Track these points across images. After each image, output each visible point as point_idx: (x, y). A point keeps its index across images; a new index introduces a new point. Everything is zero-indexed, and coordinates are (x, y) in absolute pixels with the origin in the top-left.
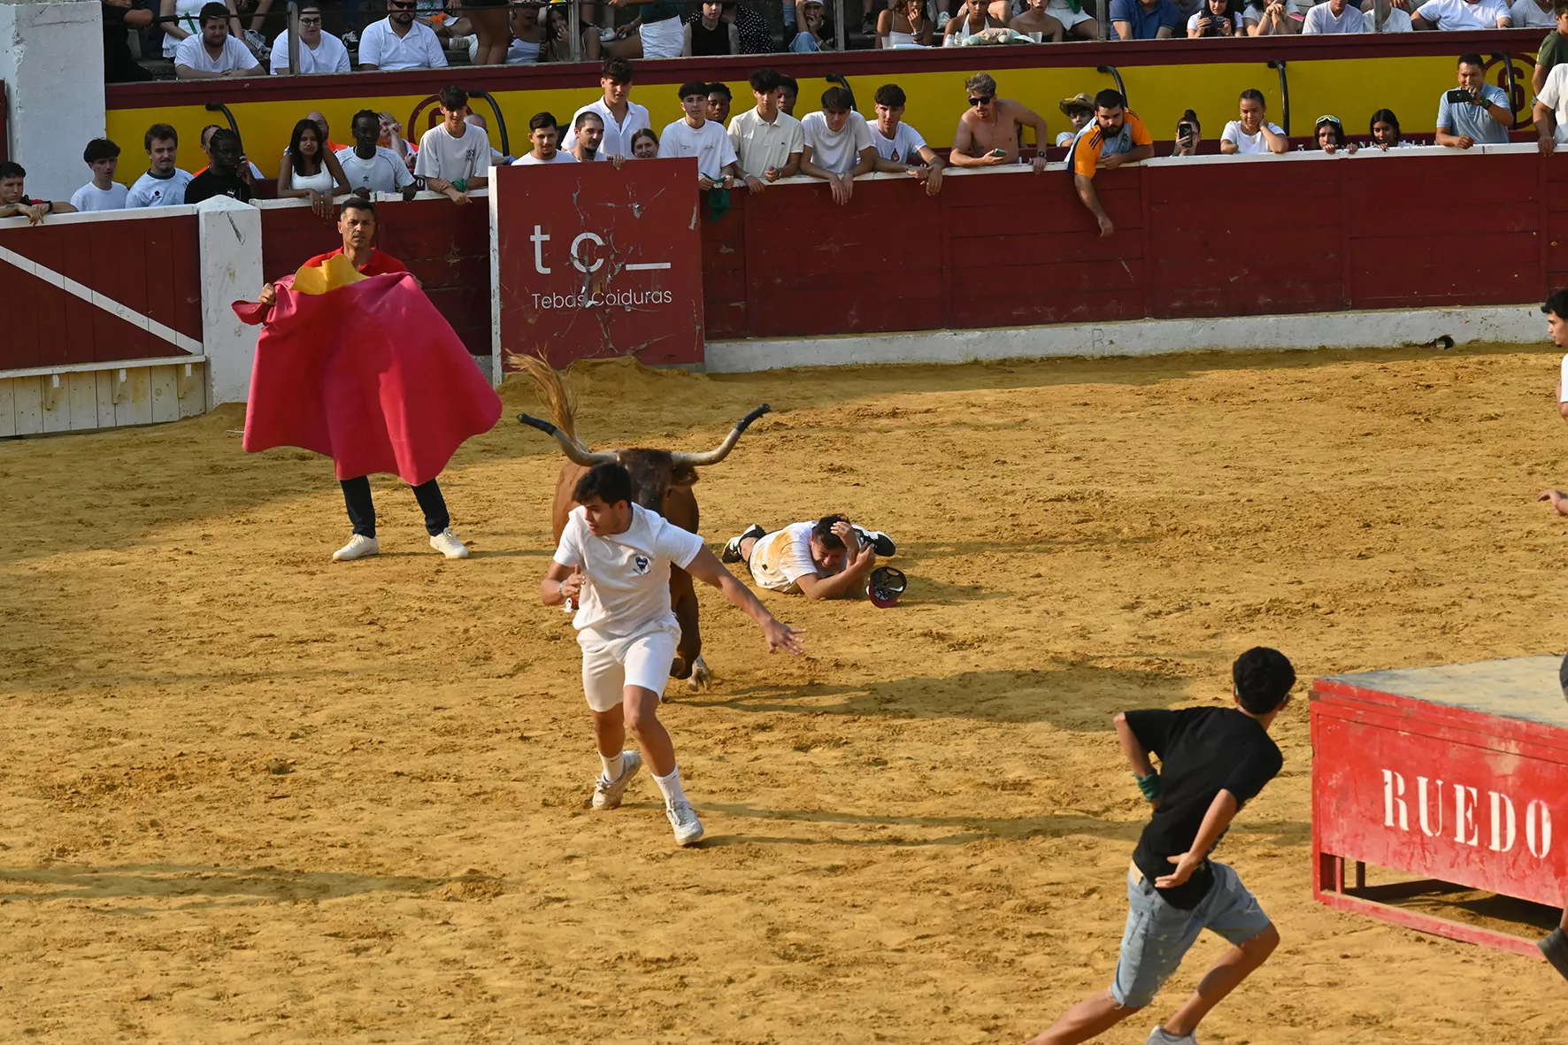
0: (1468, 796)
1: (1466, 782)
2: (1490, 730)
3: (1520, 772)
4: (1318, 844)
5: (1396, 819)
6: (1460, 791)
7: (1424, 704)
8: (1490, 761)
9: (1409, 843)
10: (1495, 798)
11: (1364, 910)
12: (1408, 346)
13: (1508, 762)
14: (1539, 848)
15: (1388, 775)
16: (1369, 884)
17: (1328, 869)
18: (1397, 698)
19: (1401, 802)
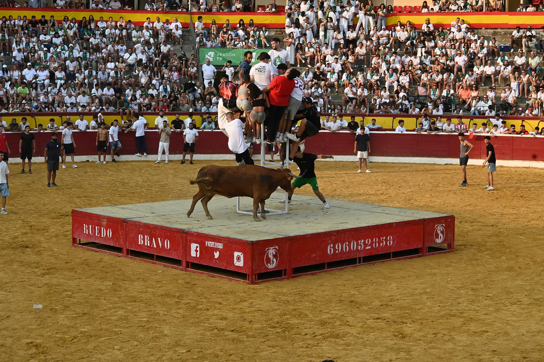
0: (98, 228)
1: (97, 226)
2: (101, 217)
3: (106, 224)
4: (73, 236)
5: (86, 232)
6: (97, 227)
7: (90, 213)
8: (102, 222)
9: (88, 236)
10: (102, 228)
11: (80, 247)
12: (82, 162)
13: (105, 223)
14: (110, 236)
15: (85, 225)
16: (81, 242)
17: (74, 240)
18: (86, 213)
19: (87, 229)
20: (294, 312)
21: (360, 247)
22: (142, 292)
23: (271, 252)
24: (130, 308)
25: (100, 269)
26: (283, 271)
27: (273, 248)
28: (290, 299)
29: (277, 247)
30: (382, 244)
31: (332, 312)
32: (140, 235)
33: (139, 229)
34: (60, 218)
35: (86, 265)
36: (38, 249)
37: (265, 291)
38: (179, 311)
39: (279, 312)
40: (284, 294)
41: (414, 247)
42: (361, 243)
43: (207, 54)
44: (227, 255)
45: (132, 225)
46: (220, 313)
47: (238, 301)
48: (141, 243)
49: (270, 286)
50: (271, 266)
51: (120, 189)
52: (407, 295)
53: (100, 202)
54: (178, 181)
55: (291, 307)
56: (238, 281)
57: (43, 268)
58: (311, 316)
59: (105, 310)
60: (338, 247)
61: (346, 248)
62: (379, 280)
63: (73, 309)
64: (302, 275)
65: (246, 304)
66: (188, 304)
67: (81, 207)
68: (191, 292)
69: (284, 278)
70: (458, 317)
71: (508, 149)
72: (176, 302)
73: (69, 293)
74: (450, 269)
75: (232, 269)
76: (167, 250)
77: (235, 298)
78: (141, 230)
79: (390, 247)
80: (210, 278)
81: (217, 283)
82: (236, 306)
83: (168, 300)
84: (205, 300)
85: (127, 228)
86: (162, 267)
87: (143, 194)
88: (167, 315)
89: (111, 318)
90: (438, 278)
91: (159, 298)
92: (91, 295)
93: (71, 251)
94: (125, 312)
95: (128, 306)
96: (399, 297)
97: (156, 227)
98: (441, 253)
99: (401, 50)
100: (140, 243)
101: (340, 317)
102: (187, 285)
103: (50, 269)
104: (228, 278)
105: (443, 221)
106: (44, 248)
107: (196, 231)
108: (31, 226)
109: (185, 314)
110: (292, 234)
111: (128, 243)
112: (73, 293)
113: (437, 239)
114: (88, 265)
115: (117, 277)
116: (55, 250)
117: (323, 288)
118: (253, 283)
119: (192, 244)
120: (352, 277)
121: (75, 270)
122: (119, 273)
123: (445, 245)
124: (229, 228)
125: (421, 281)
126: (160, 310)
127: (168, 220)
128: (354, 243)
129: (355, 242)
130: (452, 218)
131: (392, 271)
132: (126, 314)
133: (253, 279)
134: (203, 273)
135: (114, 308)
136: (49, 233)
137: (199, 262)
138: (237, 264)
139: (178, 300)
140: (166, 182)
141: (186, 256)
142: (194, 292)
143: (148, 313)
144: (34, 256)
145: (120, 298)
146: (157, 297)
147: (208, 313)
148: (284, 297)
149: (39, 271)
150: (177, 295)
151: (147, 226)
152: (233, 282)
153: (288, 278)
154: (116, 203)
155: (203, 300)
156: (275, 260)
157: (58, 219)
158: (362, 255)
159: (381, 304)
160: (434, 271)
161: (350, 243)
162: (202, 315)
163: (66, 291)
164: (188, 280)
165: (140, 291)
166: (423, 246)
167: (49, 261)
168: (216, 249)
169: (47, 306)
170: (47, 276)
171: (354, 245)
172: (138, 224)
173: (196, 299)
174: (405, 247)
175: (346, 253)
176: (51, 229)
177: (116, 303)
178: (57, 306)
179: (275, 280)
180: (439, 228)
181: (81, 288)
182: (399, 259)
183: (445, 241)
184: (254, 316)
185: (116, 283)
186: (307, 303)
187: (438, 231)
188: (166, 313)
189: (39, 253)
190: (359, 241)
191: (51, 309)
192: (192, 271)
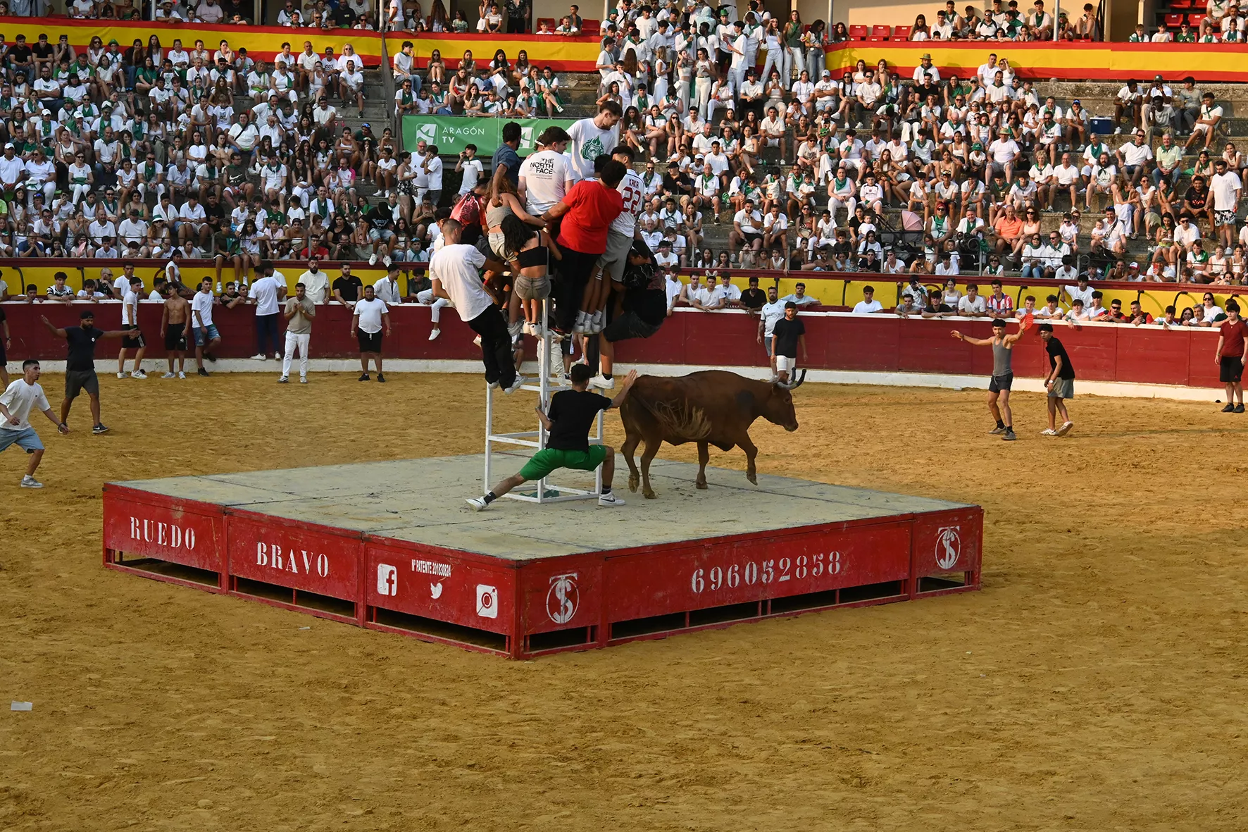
0: (163, 526)
2: (172, 502)
3: (183, 518)
4: (105, 544)
5: (135, 535)
6: (160, 525)
7: (147, 493)
8: (172, 513)
9: (141, 545)
10: (174, 527)
11: (122, 570)
13: (179, 515)
14: (190, 546)
15: (132, 519)
16: (124, 559)
17: (108, 554)
18: (136, 490)
19: (137, 529)
20: (613, 725)
21: (765, 577)
22: (263, 676)
23: (563, 585)
24: (234, 711)
25: (167, 620)
26: (589, 630)
27: (567, 578)
28: (603, 694)
29: (575, 575)
30: (815, 570)
31: (699, 725)
32: (259, 545)
33: (258, 529)
34: (77, 503)
35: (135, 611)
36: (24, 574)
37: (547, 675)
38: (348, 719)
39: (577, 724)
40: (589, 684)
41: (890, 579)
42: (767, 567)
43: (419, 128)
44: (460, 590)
45: (241, 520)
46: (444, 726)
47: (483, 697)
48: (262, 562)
49: (559, 665)
50: (561, 619)
51: (216, 438)
52: (871, 688)
53: (169, 465)
54: (350, 421)
55: (606, 713)
56: (486, 651)
57: (35, 617)
58: (651, 733)
59: (177, 716)
60: (716, 577)
61: (733, 578)
62: (809, 652)
63: (104, 713)
64: (633, 639)
65: (501, 704)
66: (369, 705)
67: (128, 477)
68: (376, 676)
69: (592, 647)
70: (988, 739)
71: (1105, 355)
72: (342, 699)
73: (93, 676)
74: (970, 629)
75: (471, 624)
76: (321, 579)
77: (478, 692)
78: (263, 531)
79: (835, 577)
80: (419, 643)
81: (437, 656)
82: (479, 711)
83: (321, 693)
84: (409, 696)
85: (230, 528)
86: (309, 617)
87: (269, 450)
88: (321, 728)
89: (189, 734)
90: (943, 650)
91: (303, 690)
92: (144, 681)
93: (99, 579)
94: (224, 722)
95: (230, 706)
96: (853, 693)
97: (297, 526)
98: (949, 592)
99: (864, 127)
100: (259, 563)
101: (718, 737)
102: (368, 661)
103: (51, 620)
104: (461, 645)
105: (956, 519)
106: (37, 570)
107: (390, 536)
108: (9, 520)
109: (363, 726)
110: (610, 546)
111: (231, 561)
112: (103, 677)
113: (942, 561)
114: (139, 611)
115: (206, 639)
116: (65, 575)
117: (681, 670)
118: (518, 657)
119: (379, 567)
120: (746, 646)
121: (109, 623)
122: (210, 630)
123: (960, 576)
124: (465, 530)
125: (904, 655)
126: (305, 716)
127: (324, 511)
128: (751, 566)
129: (754, 565)
130: (977, 512)
131: (838, 632)
132: (225, 726)
133: (519, 648)
134: (405, 633)
135: (197, 711)
136: (50, 537)
137: (397, 606)
138: (483, 612)
139: (347, 695)
140: (322, 423)
141: (366, 593)
142: (384, 676)
143: (276, 724)
144: (15, 590)
145: (212, 688)
146: (300, 685)
147: (414, 724)
148: (588, 690)
149: (25, 625)
150: (345, 682)
151: (276, 522)
152: (474, 654)
153: (600, 647)
154: (204, 469)
155: (403, 695)
156: (570, 605)
157: (71, 504)
158: (770, 595)
159: (811, 707)
160: (933, 633)
161: (742, 568)
162: (401, 729)
163: (88, 670)
164: (369, 649)
165: (258, 672)
166: (910, 574)
167: (50, 603)
168: (436, 579)
169: (42, 705)
170: (44, 637)
171: (751, 572)
172: (255, 517)
173: (389, 693)
174: (869, 578)
175: (733, 590)
176: (53, 529)
177: (202, 699)
178: (67, 706)
179: (571, 650)
180: (948, 536)
181: (122, 665)
182: (854, 606)
183: (960, 563)
184: (520, 733)
185: (205, 653)
186: (644, 705)
187: (944, 542)
188: (319, 725)
189: (26, 583)
190: (764, 564)
191: (53, 713)
192: (380, 628)
